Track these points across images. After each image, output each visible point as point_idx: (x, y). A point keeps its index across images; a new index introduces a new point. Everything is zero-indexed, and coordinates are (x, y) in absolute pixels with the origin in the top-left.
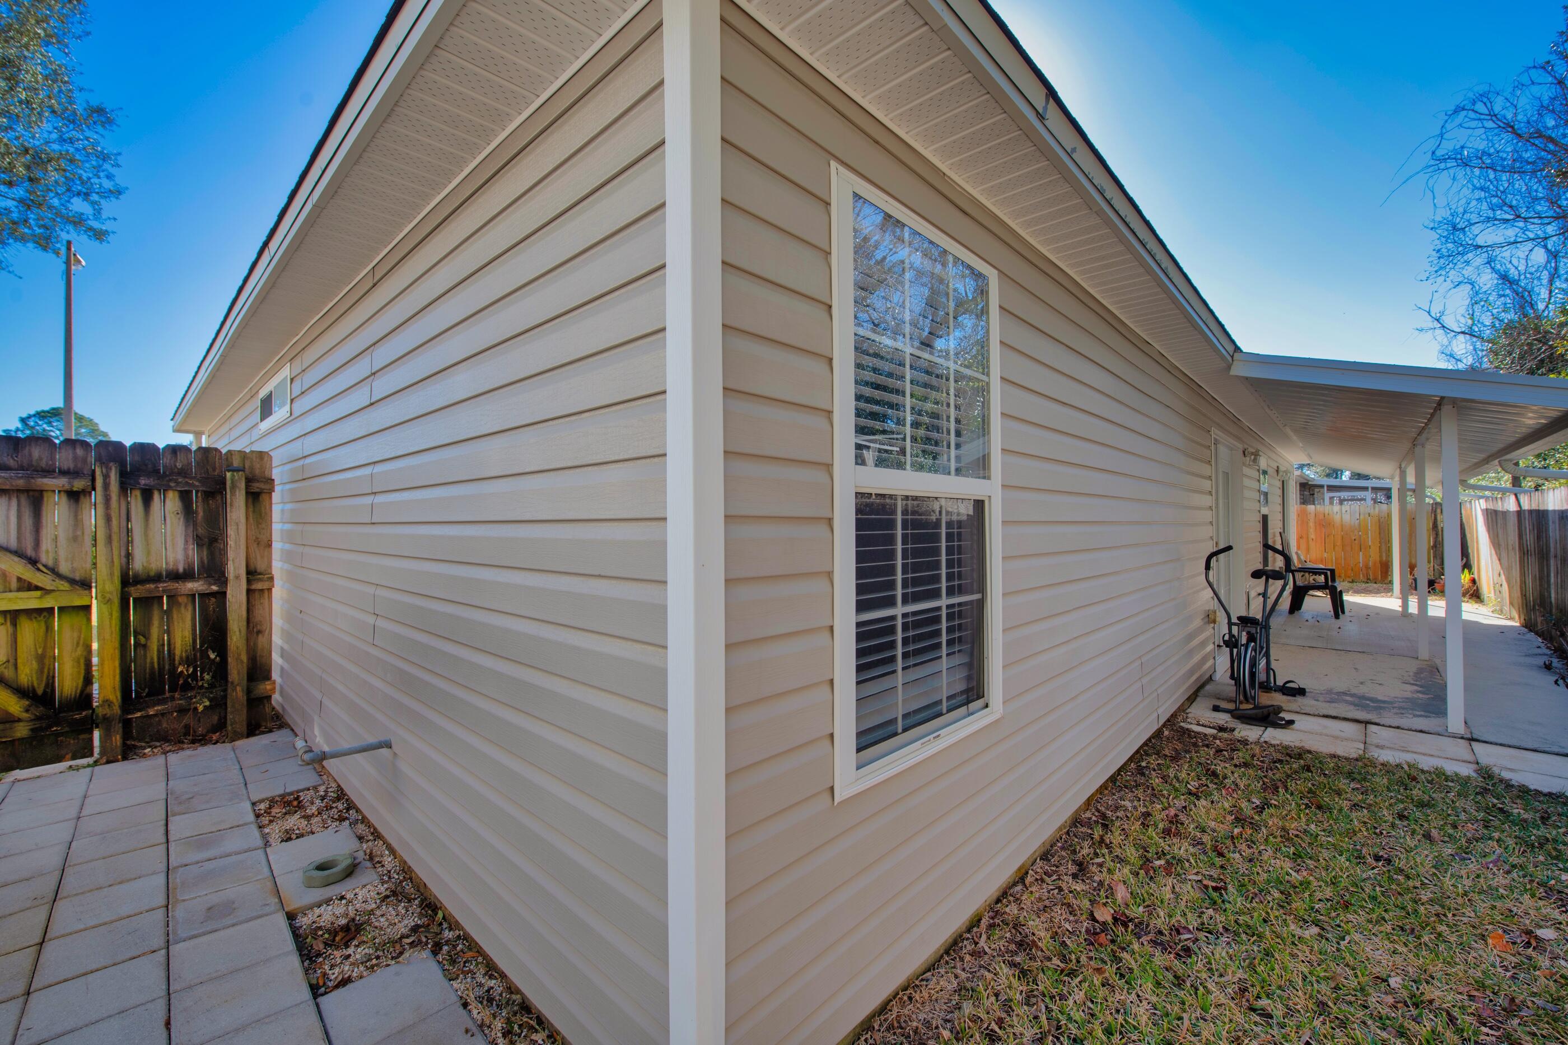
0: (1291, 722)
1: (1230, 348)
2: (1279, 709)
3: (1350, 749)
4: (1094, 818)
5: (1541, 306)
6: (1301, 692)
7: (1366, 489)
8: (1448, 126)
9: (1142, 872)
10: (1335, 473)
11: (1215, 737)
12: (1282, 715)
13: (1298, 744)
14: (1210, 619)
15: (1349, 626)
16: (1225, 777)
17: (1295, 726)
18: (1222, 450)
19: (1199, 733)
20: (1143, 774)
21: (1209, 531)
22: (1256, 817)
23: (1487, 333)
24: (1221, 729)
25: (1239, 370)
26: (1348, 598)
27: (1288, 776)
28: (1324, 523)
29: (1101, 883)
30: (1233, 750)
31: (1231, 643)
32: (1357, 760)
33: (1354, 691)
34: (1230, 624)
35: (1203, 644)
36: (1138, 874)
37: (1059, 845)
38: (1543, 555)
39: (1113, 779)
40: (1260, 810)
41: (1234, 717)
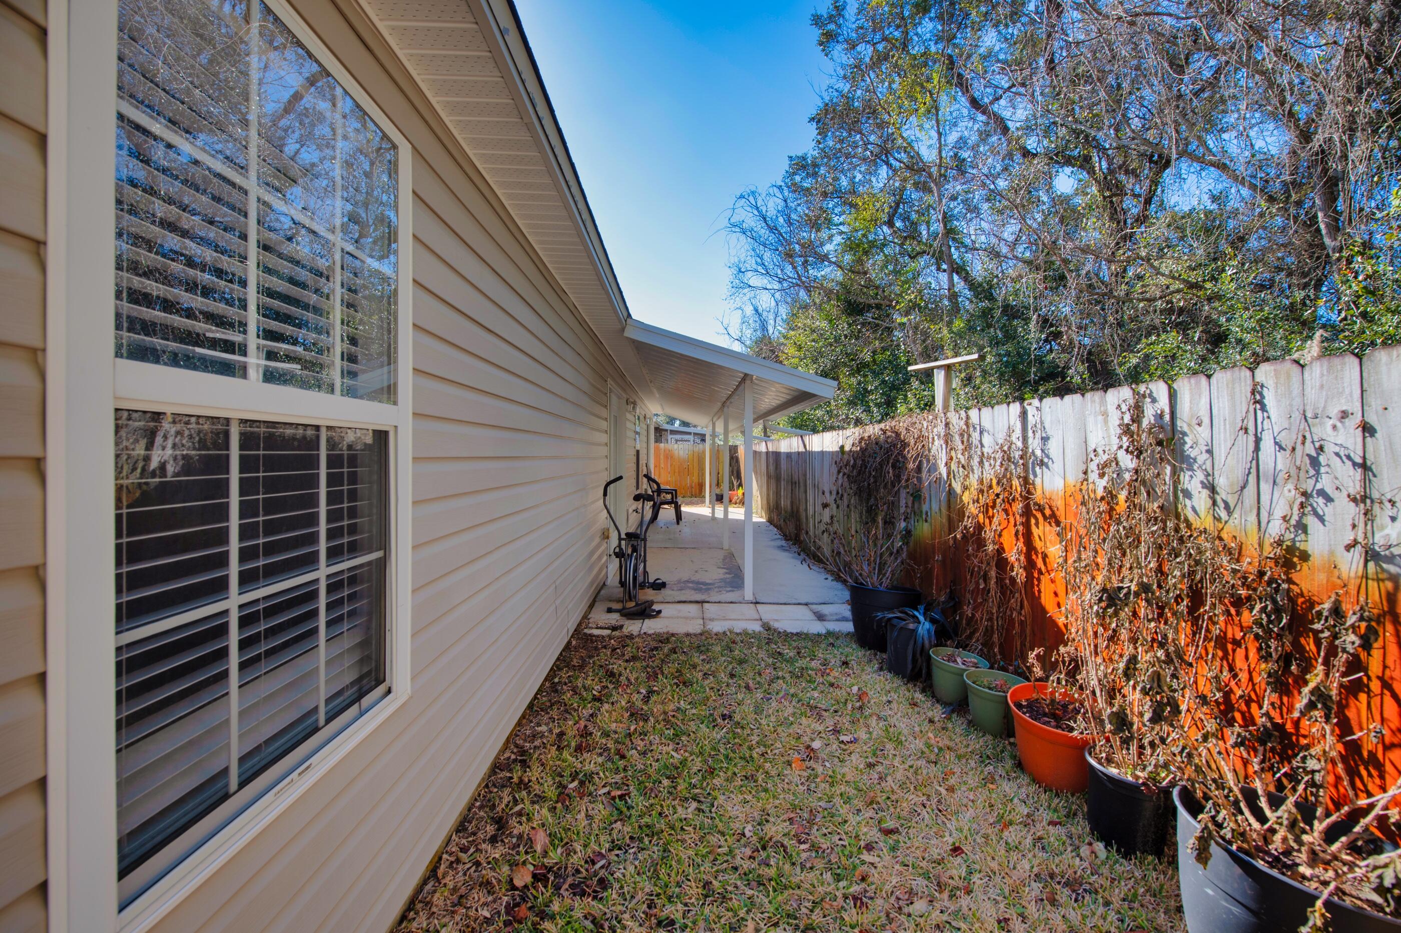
0: (659, 612)
1: (625, 315)
2: (652, 603)
3: (695, 627)
4: (513, 757)
5: (771, 332)
6: (663, 585)
7: (690, 433)
8: (737, 205)
9: (559, 805)
10: (671, 421)
11: (610, 637)
12: (654, 607)
13: (665, 630)
14: (605, 536)
15: (685, 528)
16: (620, 675)
17: (662, 614)
18: (614, 399)
19: (598, 636)
20: (556, 691)
21: (604, 463)
22: (645, 708)
23: (748, 343)
24: (614, 628)
25: (630, 333)
26: (684, 509)
27: (663, 661)
28: (669, 456)
29: (520, 837)
30: (624, 647)
31: (620, 554)
32: (701, 634)
33: (693, 579)
34: (620, 539)
35: (600, 557)
36: (555, 808)
37: (478, 804)
38: (778, 479)
39: (530, 706)
40: (646, 699)
41: (622, 615)
